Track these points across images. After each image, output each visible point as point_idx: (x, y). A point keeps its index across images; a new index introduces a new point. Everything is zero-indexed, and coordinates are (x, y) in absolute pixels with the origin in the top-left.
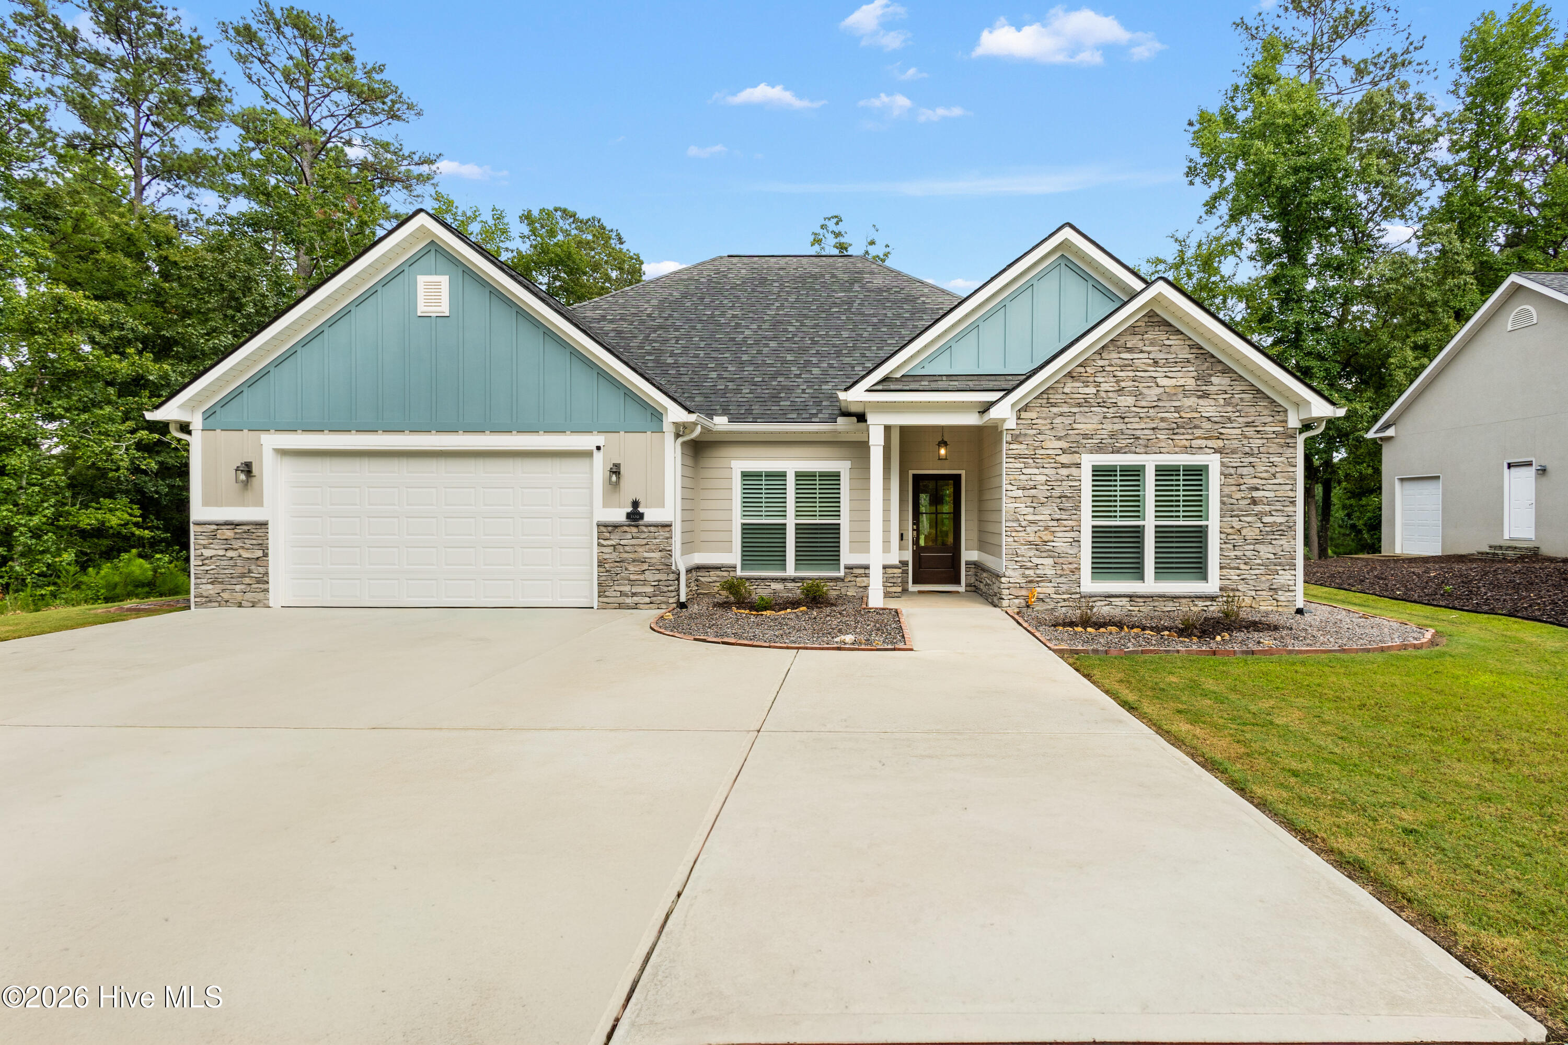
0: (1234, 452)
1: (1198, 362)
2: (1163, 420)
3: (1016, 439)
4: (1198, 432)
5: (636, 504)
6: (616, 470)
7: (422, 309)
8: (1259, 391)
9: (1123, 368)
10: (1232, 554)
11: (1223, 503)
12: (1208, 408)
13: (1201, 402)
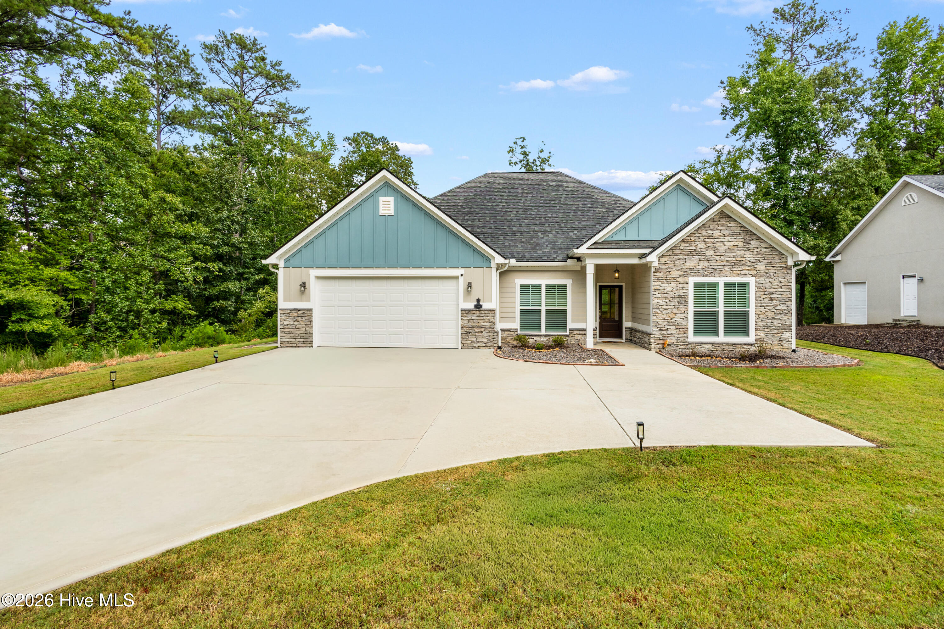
0: (761, 276)
1: (744, 234)
2: (727, 261)
3: (658, 270)
4: (744, 267)
5: (478, 301)
6: (469, 285)
7: (381, 212)
8: (773, 248)
9: (708, 237)
10: (761, 324)
11: (756, 300)
12: (749, 256)
13: (746, 253)
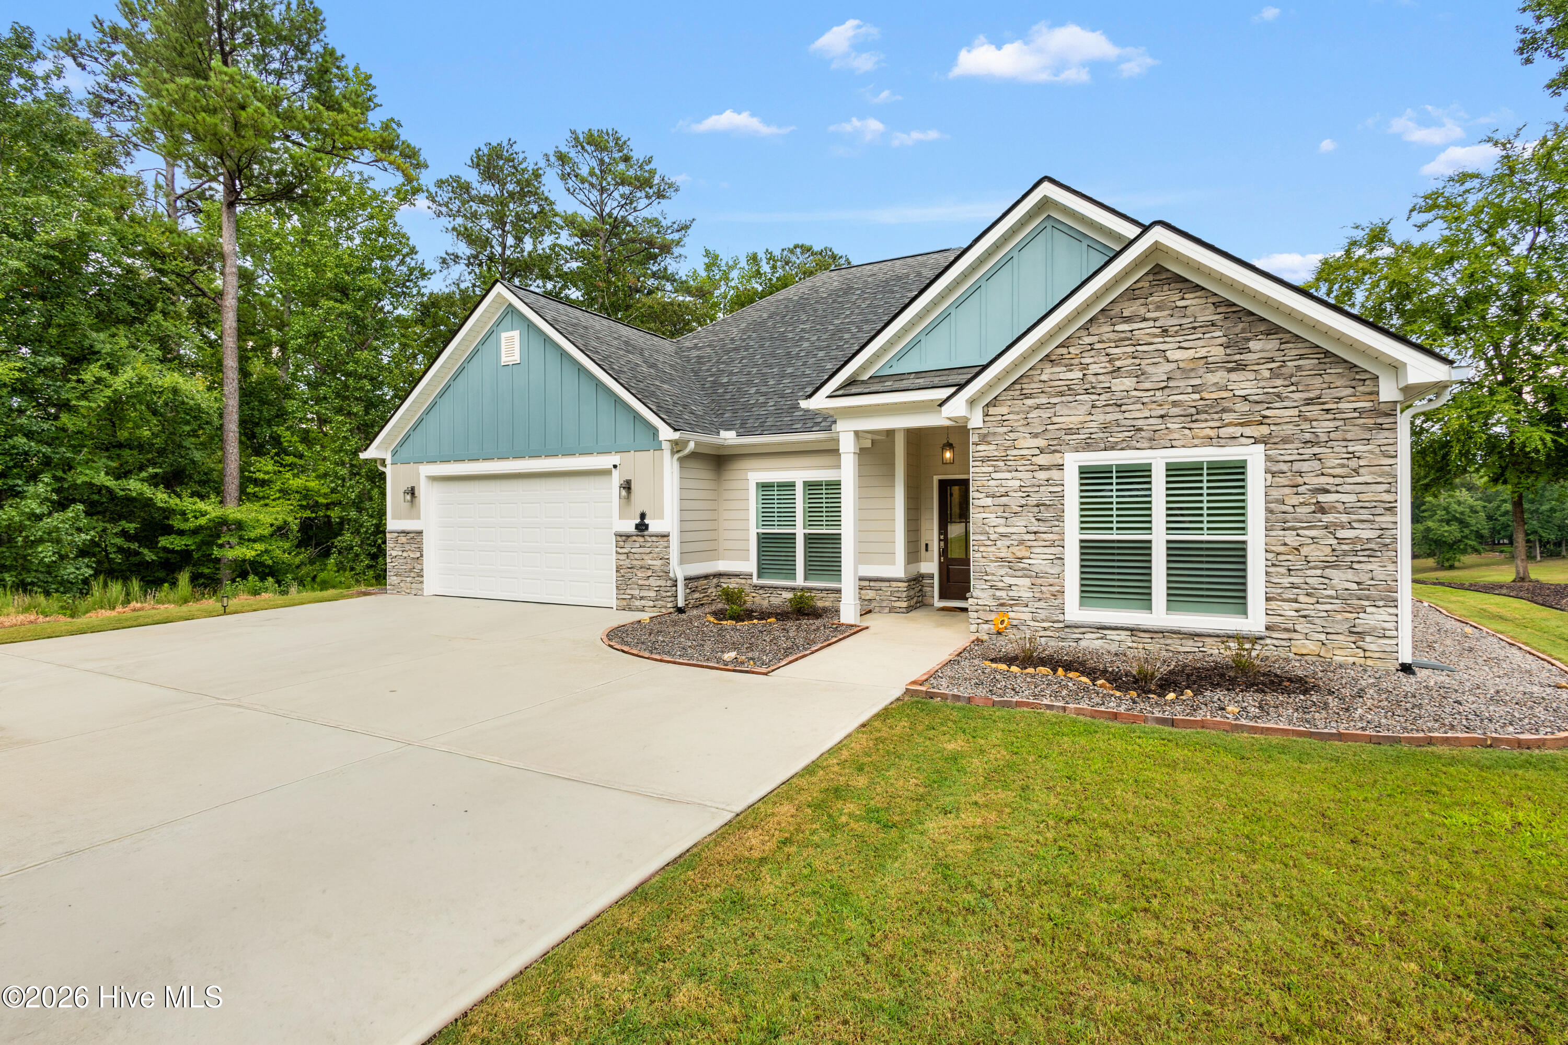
0: (1285, 440)
1: (1228, 324)
2: (1175, 404)
3: (984, 439)
4: (1228, 417)
5: (643, 516)
6: (627, 486)
7: (504, 360)
8: (1327, 353)
9: (1118, 343)
10: (1286, 581)
11: (1269, 511)
12: (1243, 384)
13: (1234, 376)
